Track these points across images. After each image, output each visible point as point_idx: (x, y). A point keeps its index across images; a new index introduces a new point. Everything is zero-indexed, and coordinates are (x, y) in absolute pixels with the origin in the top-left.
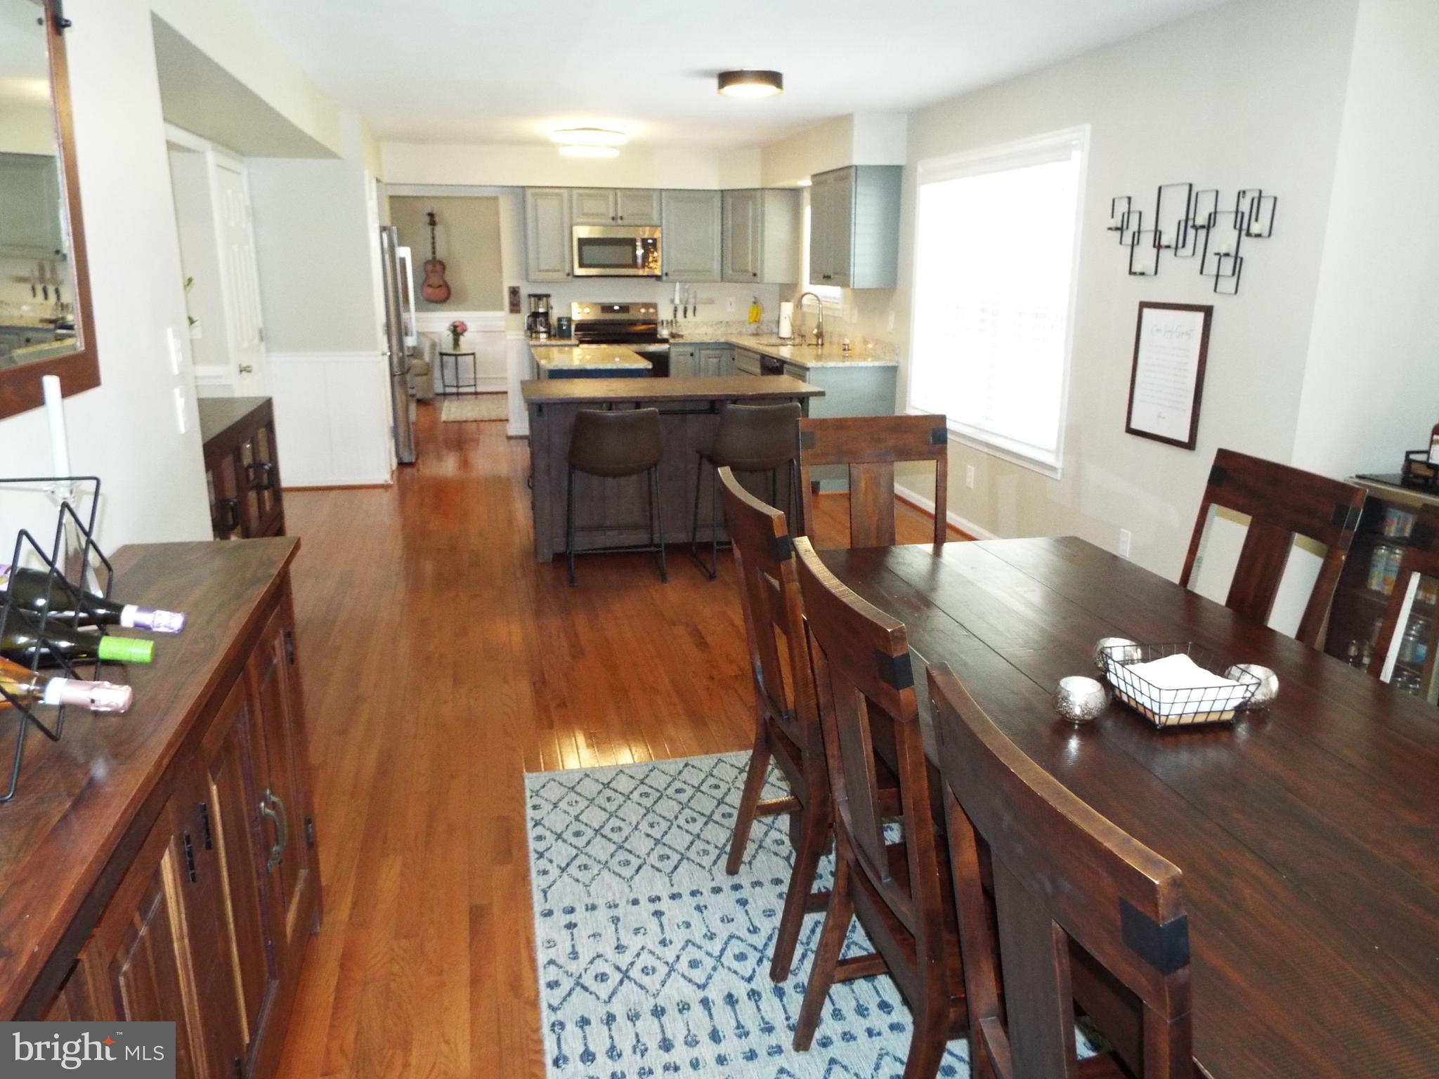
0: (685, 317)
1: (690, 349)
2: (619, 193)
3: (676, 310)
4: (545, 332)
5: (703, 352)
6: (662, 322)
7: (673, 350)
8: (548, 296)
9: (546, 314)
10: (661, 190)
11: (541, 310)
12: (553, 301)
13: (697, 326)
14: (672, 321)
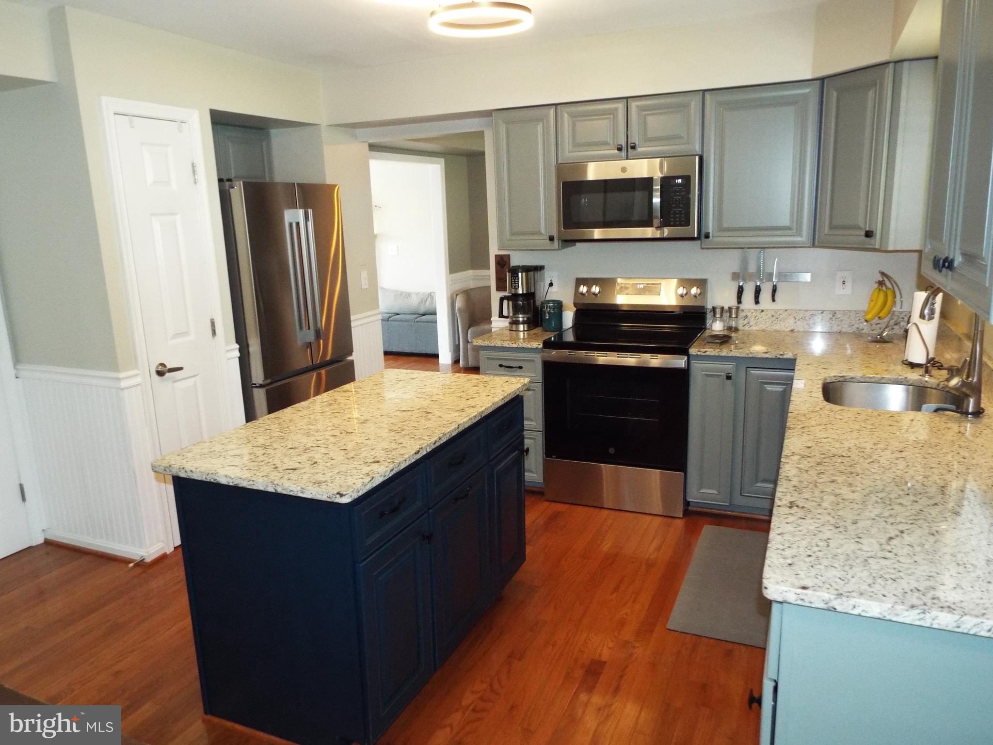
0: (757, 302)
1: (729, 367)
2: (634, 105)
3: (740, 291)
4: (524, 323)
5: (754, 372)
6: (714, 309)
7: (696, 365)
8: (539, 268)
9: (530, 296)
10: (704, 91)
11: (520, 291)
12: (548, 275)
13: (775, 317)
14: (730, 309)
